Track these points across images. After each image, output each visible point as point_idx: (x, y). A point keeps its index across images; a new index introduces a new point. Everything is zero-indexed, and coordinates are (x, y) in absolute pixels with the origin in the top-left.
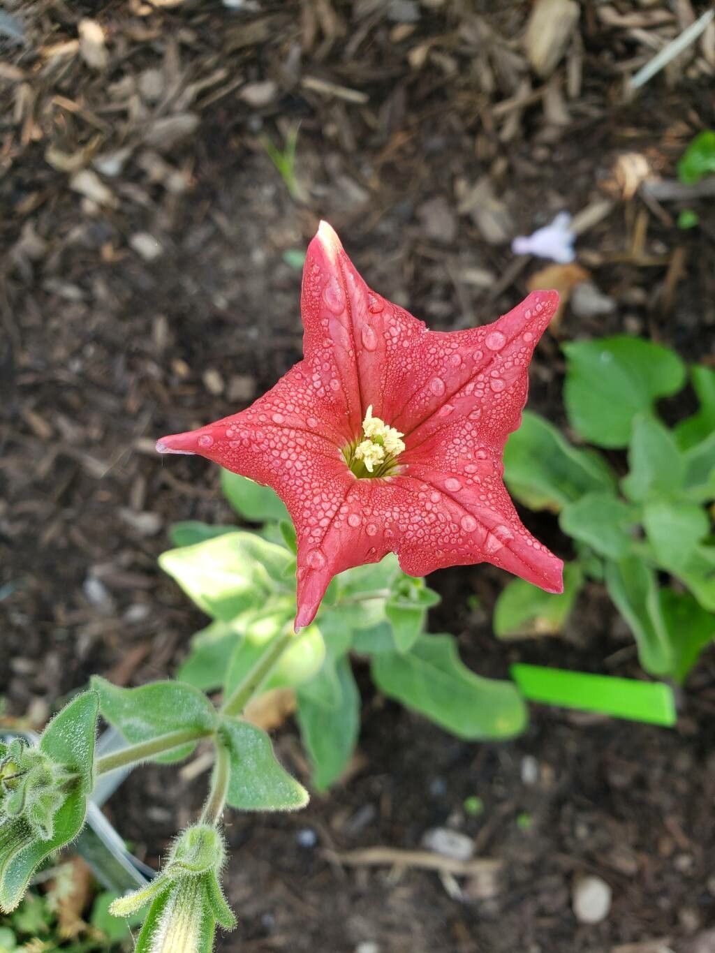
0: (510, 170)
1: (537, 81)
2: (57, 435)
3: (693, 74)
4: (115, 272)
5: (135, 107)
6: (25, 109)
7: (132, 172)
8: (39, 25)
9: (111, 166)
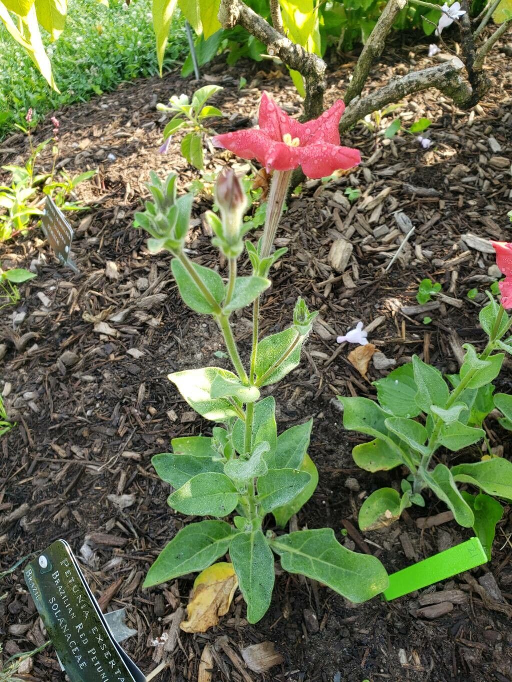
0: (329, 309)
1: (337, 274)
2: (72, 455)
3: (414, 264)
4: (116, 365)
5: (133, 292)
6: (73, 298)
7: (129, 320)
8: (85, 265)
9: (118, 318)
